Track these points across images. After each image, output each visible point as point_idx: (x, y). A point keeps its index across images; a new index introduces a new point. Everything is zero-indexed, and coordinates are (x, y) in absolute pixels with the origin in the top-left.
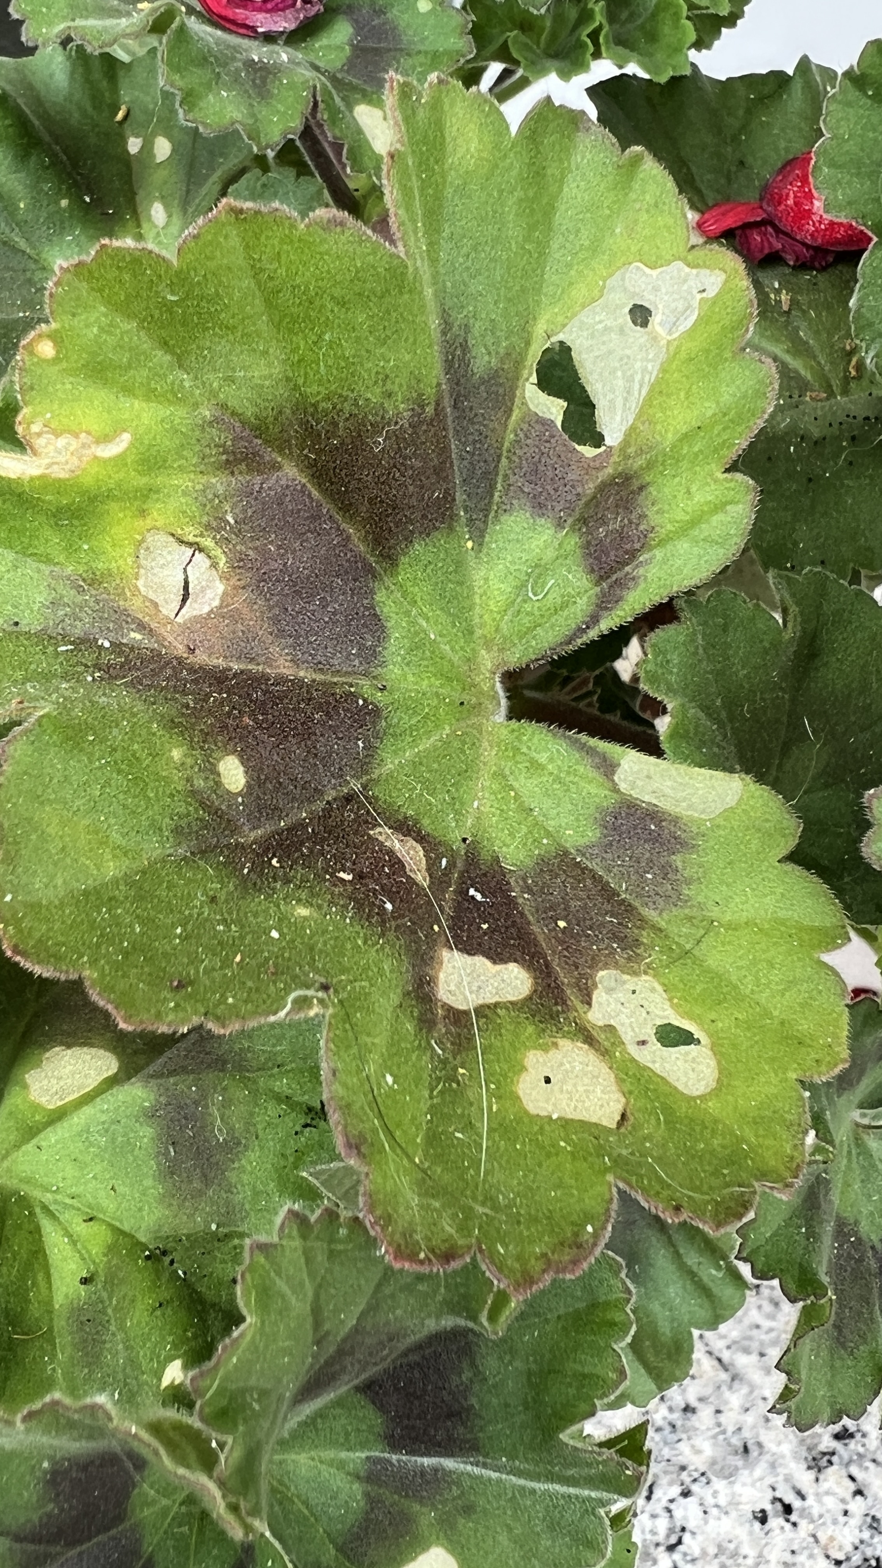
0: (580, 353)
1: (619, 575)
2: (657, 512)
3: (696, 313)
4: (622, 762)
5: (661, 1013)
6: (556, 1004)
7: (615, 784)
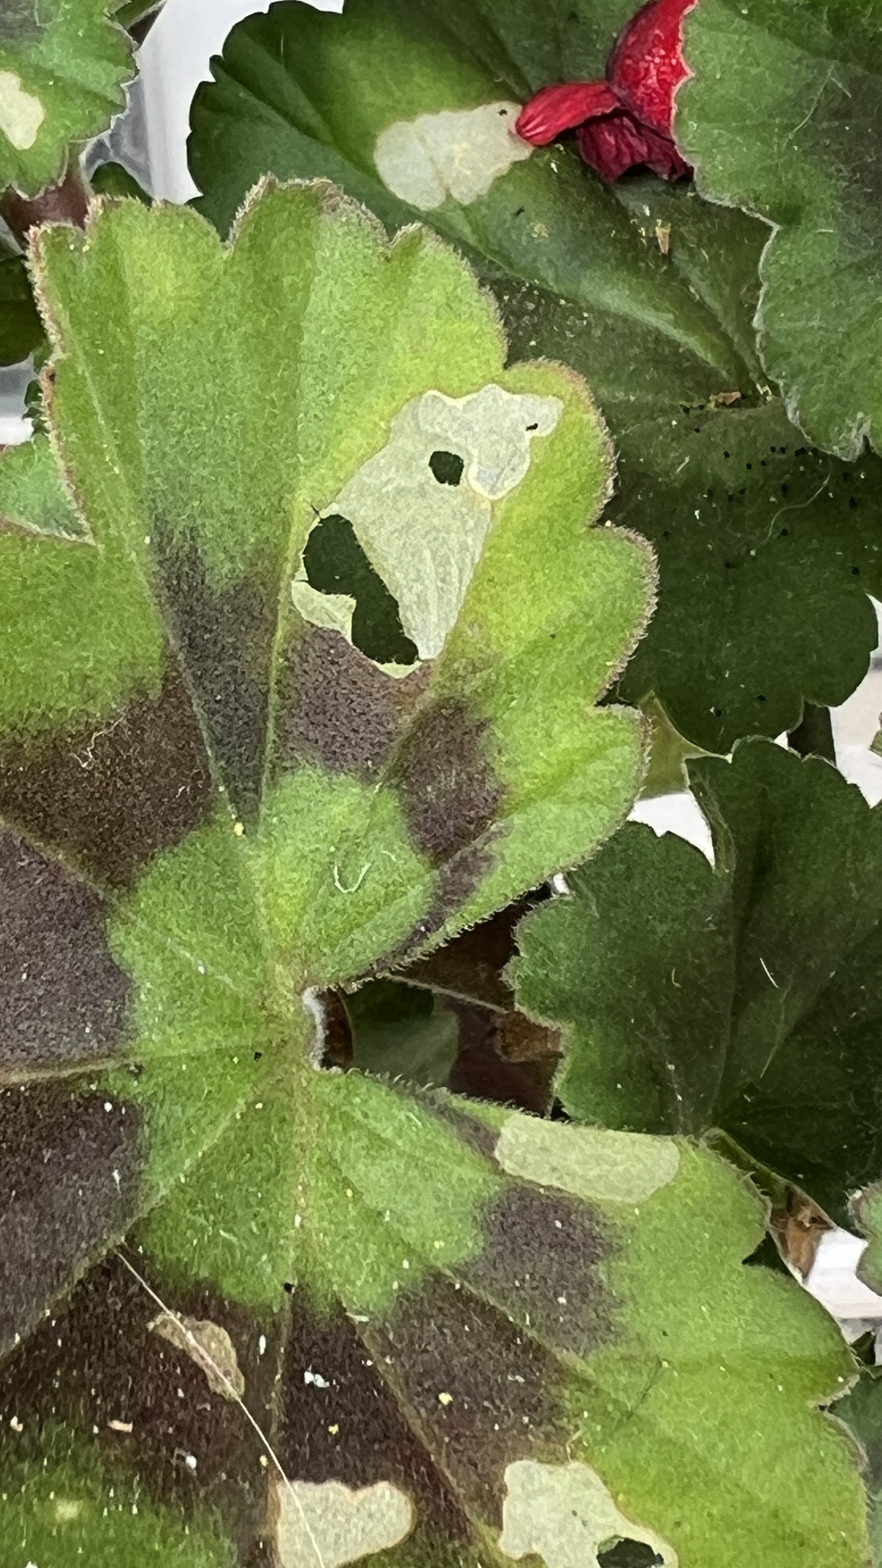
0: (366, 530)
1: (466, 850)
2: (508, 764)
3: (528, 460)
4: (503, 1130)
5: (602, 1521)
6: (451, 1537)
7: (496, 1162)
